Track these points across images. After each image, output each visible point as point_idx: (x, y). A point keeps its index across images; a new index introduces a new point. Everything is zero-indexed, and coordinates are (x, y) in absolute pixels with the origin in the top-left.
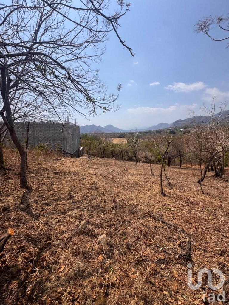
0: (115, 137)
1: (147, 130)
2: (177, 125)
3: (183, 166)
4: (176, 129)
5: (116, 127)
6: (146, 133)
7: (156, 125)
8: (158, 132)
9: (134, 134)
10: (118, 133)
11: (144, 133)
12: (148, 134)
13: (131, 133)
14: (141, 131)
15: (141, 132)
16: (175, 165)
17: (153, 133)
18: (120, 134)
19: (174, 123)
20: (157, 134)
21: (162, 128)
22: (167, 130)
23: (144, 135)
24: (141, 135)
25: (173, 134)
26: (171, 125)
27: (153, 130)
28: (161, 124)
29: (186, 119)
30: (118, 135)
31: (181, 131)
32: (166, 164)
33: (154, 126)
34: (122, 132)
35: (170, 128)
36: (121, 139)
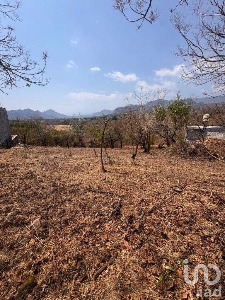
0: (59, 124)
1: (92, 116)
2: (118, 111)
3: (124, 147)
4: (118, 115)
5: (58, 112)
6: (92, 119)
7: (100, 111)
8: (102, 118)
9: (79, 120)
10: (62, 119)
11: (89, 119)
12: (93, 120)
13: (76, 119)
14: (85, 117)
15: (86, 118)
16: (117, 147)
17: (97, 119)
18: (64, 120)
19: (115, 110)
21: (106, 114)
22: (110, 116)
23: (89, 121)
24: (87, 121)
26: (113, 111)
27: (97, 116)
28: (104, 110)
29: (124, 107)
30: (61, 121)
31: (121, 117)
32: (110, 146)
33: (99, 112)
34: (66, 118)
35: (113, 114)
36: (66, 125)
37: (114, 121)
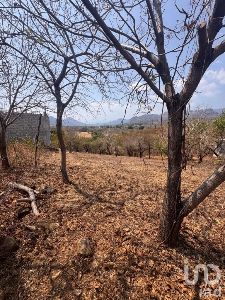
1: (108, 125)
2: (134, 120)
4: (133, 125)
7: (116, 120)
8: (118, 126)
9: (96, 128)
10: (80, 127)
11: (105, 127)
12: (109, 128)
13: (92, 127)
14: (102, 125)
15: (102, 127)
17: (113, 127)
18: (81, 128)
19: (131, 119)
20: (118, 129)
22: (126, 125)
23: (105, 129)
24: (103, 129)
25: (131, 129)
26: (129, 120)
27: (113, 124)
29: (140, 116)
30: (79, 128)
31: (137, 126)
33: (114, 121)
34: (84, 126)
35: (128, 123)
37: (130, 130)
